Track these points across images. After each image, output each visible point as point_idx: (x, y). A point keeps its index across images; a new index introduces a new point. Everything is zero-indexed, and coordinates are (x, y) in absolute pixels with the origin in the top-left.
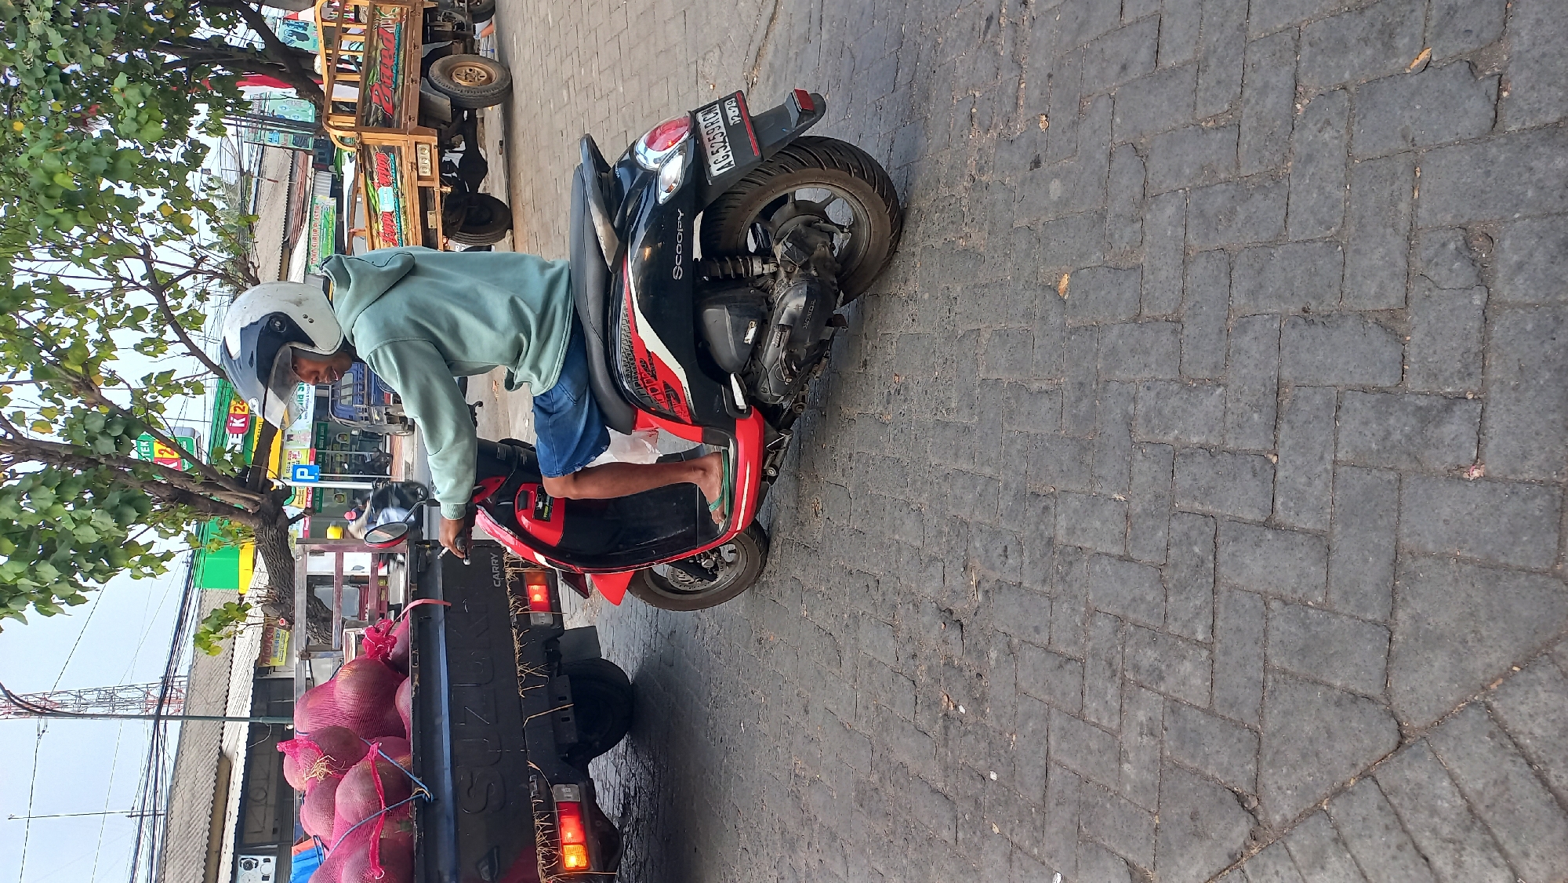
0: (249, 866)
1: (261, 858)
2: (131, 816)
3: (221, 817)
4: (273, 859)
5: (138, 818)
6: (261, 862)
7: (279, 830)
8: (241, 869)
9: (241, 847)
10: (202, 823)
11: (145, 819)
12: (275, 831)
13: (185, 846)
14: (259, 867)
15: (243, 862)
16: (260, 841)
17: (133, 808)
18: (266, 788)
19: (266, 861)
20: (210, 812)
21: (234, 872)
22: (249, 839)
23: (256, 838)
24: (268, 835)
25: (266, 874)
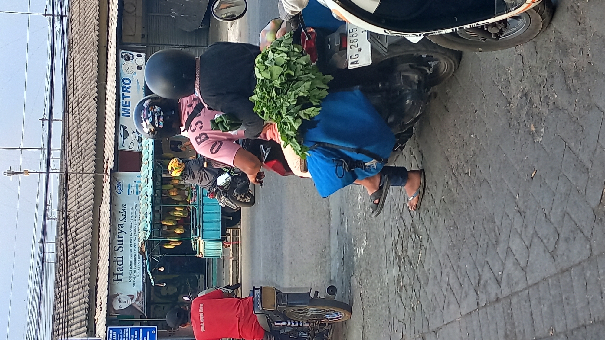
0: (127, 59)
1: (135, 54)
2: (45, 15)
3: (106, 23)
4: (143, 55)
5: (51, 17)
6: (135, 57)
7: (146, 36)
8: (122, 60)
9: (120, 45)
10: (93, 24)
11: (56, 18)
12: (143, 36)
13: (83, 40)
14: (134, 59)
15: (123, 54)
16: (133, 42)
17: (46, 10)
18: (134, 3)
19: (139, 56)
20: (97, 17)
21: (118, 61)
22: (125, 40)
23: (130, 40)
24: (139, 39)
25: (140, 65)
